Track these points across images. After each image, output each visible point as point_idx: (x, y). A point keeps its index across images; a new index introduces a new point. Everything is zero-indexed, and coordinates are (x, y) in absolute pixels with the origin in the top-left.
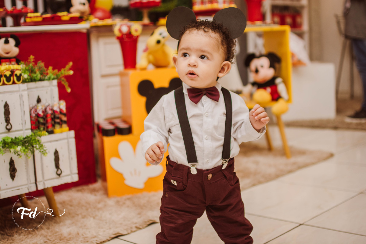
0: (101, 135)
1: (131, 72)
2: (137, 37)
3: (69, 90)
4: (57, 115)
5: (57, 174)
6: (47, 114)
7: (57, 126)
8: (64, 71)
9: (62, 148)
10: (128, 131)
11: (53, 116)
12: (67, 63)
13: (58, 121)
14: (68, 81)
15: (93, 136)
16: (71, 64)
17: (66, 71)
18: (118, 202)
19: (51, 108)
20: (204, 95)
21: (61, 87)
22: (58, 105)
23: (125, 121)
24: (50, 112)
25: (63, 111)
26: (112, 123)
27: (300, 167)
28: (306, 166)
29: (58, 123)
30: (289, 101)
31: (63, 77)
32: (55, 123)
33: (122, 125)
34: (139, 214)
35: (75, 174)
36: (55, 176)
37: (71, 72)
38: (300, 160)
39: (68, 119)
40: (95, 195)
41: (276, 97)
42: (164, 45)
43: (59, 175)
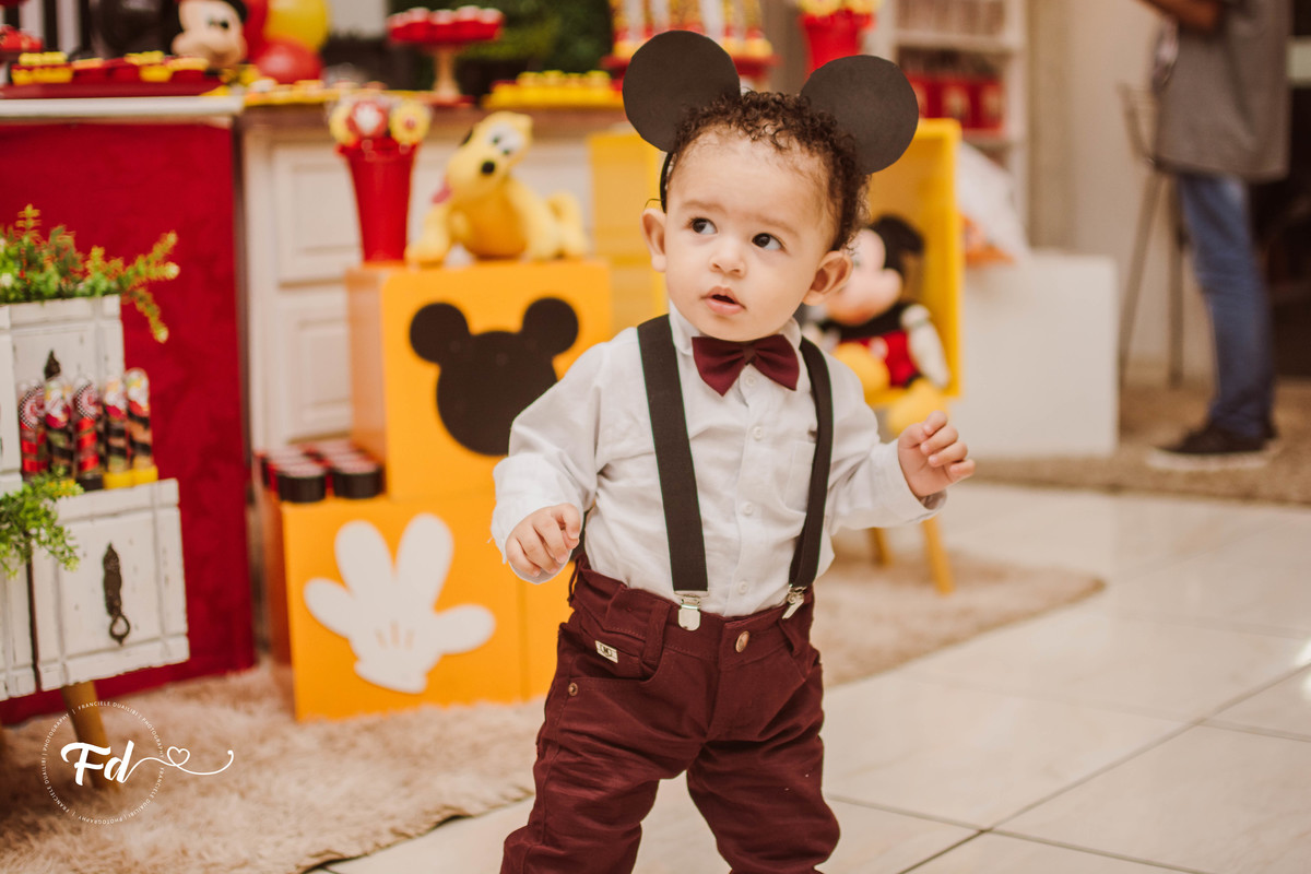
0: (273, 496)
1: (386, 273)
2: (414, 148)
3: (162, 334)
4: (117, 423)
5: (113, 635)
6: (82, 416)
7: (117, 464)
8: (148, 263)
9: (131, 542)
10: (373, 485)
11: (100, 427)
12: (156, 238)
13: (119, 442)
14: (157, 300)
15: (248, 499)
16: (171, 239)
17: (153, 263)
18: (330, 739)
19: (95, 397)
20: (747, 364)
21: (132, 321)
22: (120, 388)
23: (361, 451)
24: (91, 411)
25: (140, 408)
26: (315, 457)
27: (985, 627)
28: (1005, 621)
29: (121, 452)
30: (948, 388)
31: (142, 285)
32: (110, 449)
33: (351, 464)
34: (406, 784)
35: (176, 635)
36: (105, 640)
37: (172, 271)
38: (987, 599)
39: (155, 437)
40: (250, 713)
41: (903, 372)
42: (506, 179)
43: (120, 638)
